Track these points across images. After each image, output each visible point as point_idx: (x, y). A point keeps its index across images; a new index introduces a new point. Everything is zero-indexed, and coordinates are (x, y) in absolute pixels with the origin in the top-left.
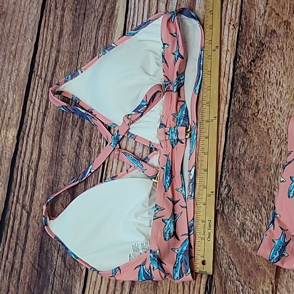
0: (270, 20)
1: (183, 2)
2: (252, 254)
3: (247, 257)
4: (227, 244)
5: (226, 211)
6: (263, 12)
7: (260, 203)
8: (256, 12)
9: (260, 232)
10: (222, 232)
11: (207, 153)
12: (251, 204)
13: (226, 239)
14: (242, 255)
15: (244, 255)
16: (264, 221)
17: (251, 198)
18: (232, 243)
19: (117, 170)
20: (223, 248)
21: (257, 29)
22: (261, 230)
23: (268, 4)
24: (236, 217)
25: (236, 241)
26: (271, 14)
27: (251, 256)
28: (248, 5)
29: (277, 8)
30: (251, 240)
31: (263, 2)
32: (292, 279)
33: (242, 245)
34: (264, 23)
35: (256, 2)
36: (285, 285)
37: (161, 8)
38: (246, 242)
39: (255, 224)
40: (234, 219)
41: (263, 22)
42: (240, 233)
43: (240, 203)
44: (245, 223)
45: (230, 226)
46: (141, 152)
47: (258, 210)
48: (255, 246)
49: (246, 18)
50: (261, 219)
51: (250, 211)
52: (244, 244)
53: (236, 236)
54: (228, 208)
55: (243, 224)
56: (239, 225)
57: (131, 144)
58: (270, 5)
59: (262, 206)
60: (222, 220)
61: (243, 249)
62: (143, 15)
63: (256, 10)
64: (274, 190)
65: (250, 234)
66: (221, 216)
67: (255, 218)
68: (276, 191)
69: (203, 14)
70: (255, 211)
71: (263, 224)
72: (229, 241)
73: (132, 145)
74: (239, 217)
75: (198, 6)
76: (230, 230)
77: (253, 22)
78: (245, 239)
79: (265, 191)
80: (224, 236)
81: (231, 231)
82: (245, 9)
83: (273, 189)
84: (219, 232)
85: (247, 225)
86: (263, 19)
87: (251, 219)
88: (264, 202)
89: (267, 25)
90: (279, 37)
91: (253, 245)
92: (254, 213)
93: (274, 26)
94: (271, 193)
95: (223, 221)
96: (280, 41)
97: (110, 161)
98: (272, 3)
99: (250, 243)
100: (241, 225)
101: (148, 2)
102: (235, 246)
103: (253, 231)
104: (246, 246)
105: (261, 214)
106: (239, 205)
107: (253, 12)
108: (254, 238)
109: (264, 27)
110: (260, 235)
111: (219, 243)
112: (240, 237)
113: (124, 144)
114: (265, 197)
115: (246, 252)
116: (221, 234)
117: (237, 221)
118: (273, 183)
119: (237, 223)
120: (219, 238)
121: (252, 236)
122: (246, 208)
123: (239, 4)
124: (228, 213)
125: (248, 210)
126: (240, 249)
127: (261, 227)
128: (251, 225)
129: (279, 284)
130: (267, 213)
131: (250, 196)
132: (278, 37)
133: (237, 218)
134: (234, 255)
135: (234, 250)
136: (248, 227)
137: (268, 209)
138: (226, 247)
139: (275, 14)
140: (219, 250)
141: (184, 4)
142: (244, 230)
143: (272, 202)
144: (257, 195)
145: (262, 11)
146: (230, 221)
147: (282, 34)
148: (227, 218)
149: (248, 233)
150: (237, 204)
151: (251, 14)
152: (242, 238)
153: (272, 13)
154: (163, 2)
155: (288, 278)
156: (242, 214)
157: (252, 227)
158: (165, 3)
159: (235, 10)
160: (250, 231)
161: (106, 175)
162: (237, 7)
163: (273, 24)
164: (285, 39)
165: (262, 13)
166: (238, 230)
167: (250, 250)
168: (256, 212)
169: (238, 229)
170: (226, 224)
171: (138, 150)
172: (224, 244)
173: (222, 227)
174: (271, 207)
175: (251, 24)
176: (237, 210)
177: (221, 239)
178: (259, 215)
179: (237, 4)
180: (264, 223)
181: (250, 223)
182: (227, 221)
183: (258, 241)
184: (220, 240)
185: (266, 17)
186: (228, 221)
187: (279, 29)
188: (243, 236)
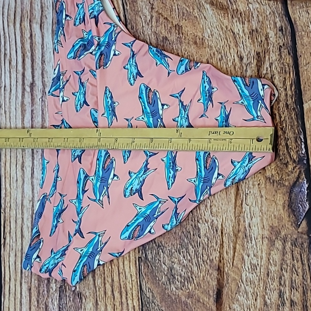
0: (159, 26)
2: (187, 302)
3: (182, 307)
4: (157, 296)
5: (150, 257)
6: (150, 18)
7: (186, 240)
8: (141, 19)
9: (191, 275)
10: (149, 283)
12: (176, 242)
13: (155, 290)
14: (176, 306)
15: (178, 306)
16: (194, 261)
17: (175, 236)
18: (162, 294)
19: (16, 230)
20: (153, 302)
21: (147, 38)
22: (192, 273)
23: (153, 8)
24: (162, 261)
25: (166, 290)
26: (158, 19)
27: (187, 305)
28: (131, 12)
29: (164, 12)
30: (183, 287)
31: (148, 7)
33: (174, 294)
34: (153, 30)
35: (140, 7)
37: (35, 30)
38: (177, 290)
39: (184, 266)
40: (160, 265)
41: (151, 30)
42: (169, 280)
43: (163, 245)
44: (173, 267)
45: (157, 274)
47: (185, 249)
48: (188, 292)
49: (132, 27)
50: (190, 259)
51: (177, 252)
52: (176, 293)
53: (165, 285)
54: (151, 253)
55: (171, 269)
56: (166, 270)
57: (27, 196)
58: (156, 10)
59: (188, 243)
60: (146, 269)
61: (176, 299)
63: (142, 17)
64: (198, 221)
65: (180, 279)
66: (145, 264)
67: (183, 260)
68: (200, 223)
70: (181, 251)
71: (193, 265)
72: (158, 292)
73: (29, 197)
74: (165, 261)
76: (157, 279)
77: (141, 31)
78: (176, 286)
79: (189, 225)
80: (152, 288)
81: (159, 280)
82: (129, 17)
83: (196, 221)
84: (145, 283)
85: (176, 270)
86: (150, 25)
87: (179, 261)
88: (190, 238)
89: (157, 32)
90: (173, 44)
91: (186, 292)
92: (181, 253)
93: (165, 32)
94: (195, 226)
95: (148, 269)
96: (175, 48)
97: (6, 222)
98: (158, 7)
99: (182, 290)
100: (168, 270)
101: (19, 25)
102: (166, 297)
103: (183, 275)
104: (178, 294)
105: (188, 253)
106: (162, 248)
107: (139, 20)
108: (186, 283)
109: (154, 34)
110: (192, 277)
111: (148, 297)
112: (170, 285)
113: (20, 198)
114: (190, 232)
115: (180, 301)
116: (148, 286)
117: (164, 266)
118: (196, 214)
119: (164, 269)
120: (146, 290)
121: (183, 281)
122: (172, 248)
123: (121, 12)
124: (152, 259)
125: (173, 250)
126: (172, 299)
127: (192, 269)
128: (181, 268)
130: (195, 251)
131: (173, 234)
132: (171, 44)
133: (163, 263)
134: (167, 308)
135: (166, 301)
136: (177, 271)
137: (195, 246)
138: (157, 300)
139: (163, 19)
140: (149, 305)
142: (172, 276)
143: (198, 237)
144: (181, 231)
145: (148, 16)
146: (156, 268)
147: (175, 41)
148: (152, 264)
149: (178, 278)
150: (160, 246)
151: (137, 22)
152: (173, 286)
153: (160, 18)
154: (36, 23)
156: (168, 257)
157: (182, 270)
158: (39, 24)
160: (181, 276)
161: (5, 239)
163: (163, 30)
164: (179, 45)
165: (148, 20)
166: (166, 277)
167: (183, 299)
168: (183, 252)
169: (166, 275)
170: (152, 272)
172: (153, 296)
173: (148, 276)
174: (198, 242)
175: (139, 34)
176: (162, 254)
177: (149, 291)
178: (186, 255)
180: (194, 263)
181: (178, 265)
182: (152, 268)
183: (191, 285)
184: (148, 293)
185: (153, 23)
186: (154, 268)
187: (171, 35)
188: (173, 283)
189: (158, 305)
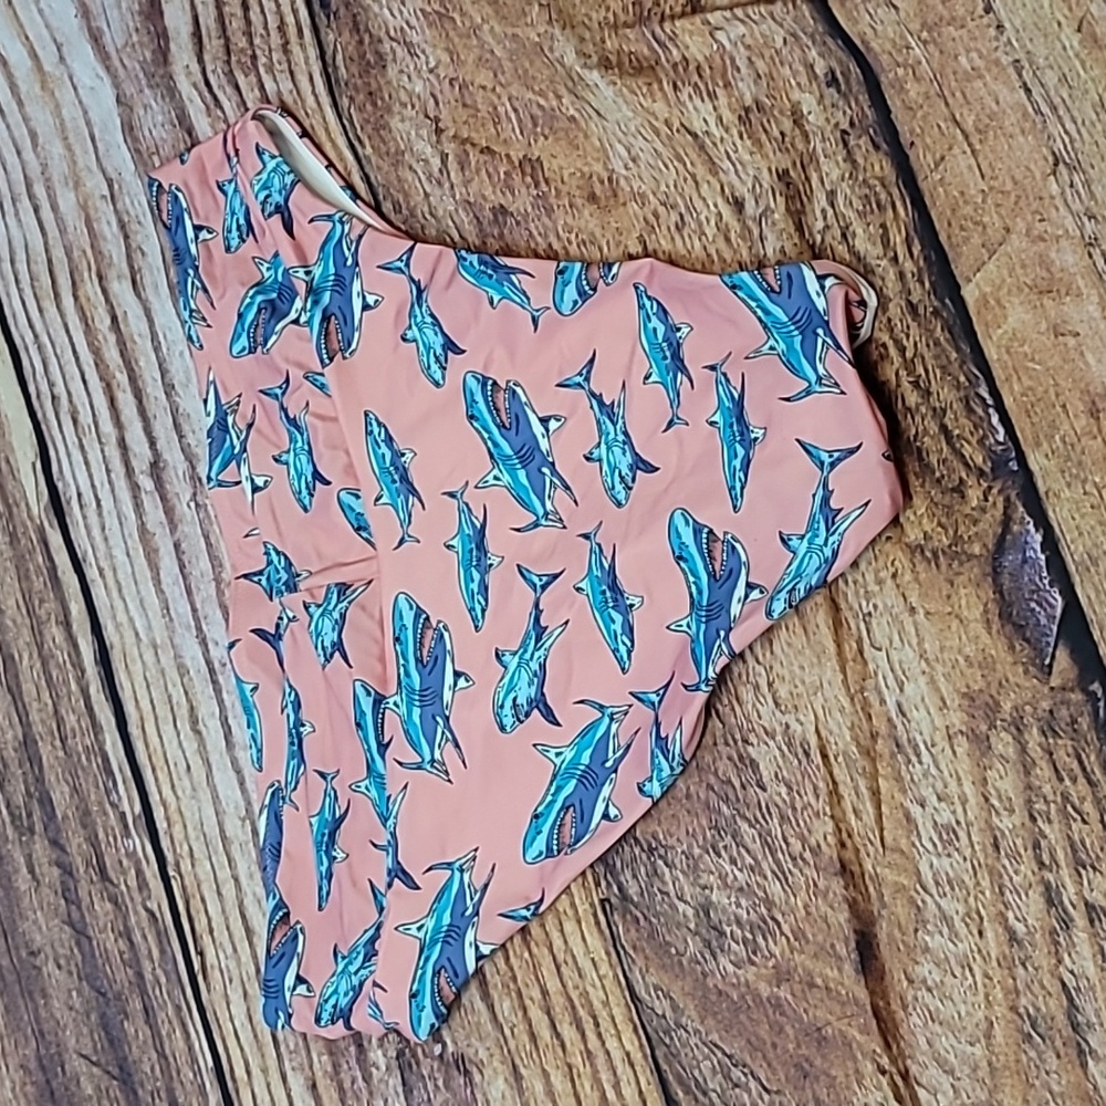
189: (697, 1032)
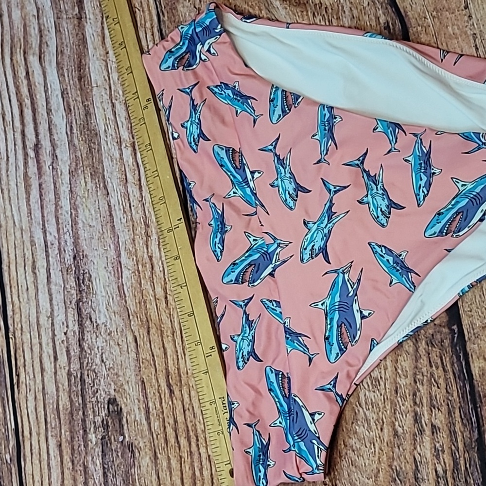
1: (67, 46)
11: (185, 284)
19: (33, 361)
28: (170, 24)
32: (356, 467)
36: (348, 480)
37: (32, 65)
46: (64, 320)
57: (44, 310)
62: (7, 85)
69: (102, 57)
73: (46, 311)
75: (91, 46)
97: (18, 351)
101: (9, 60)
113: (34, 314)
123: (155, 26)
129: (338, 482)
141: (69, 49)
154: (33, 54)
155: (348, 466)
158: (37, 55)
159: (152, 37)
161: (18, 376)
162: (153, 32)
171: (59, 318)
179: (152, 27)
